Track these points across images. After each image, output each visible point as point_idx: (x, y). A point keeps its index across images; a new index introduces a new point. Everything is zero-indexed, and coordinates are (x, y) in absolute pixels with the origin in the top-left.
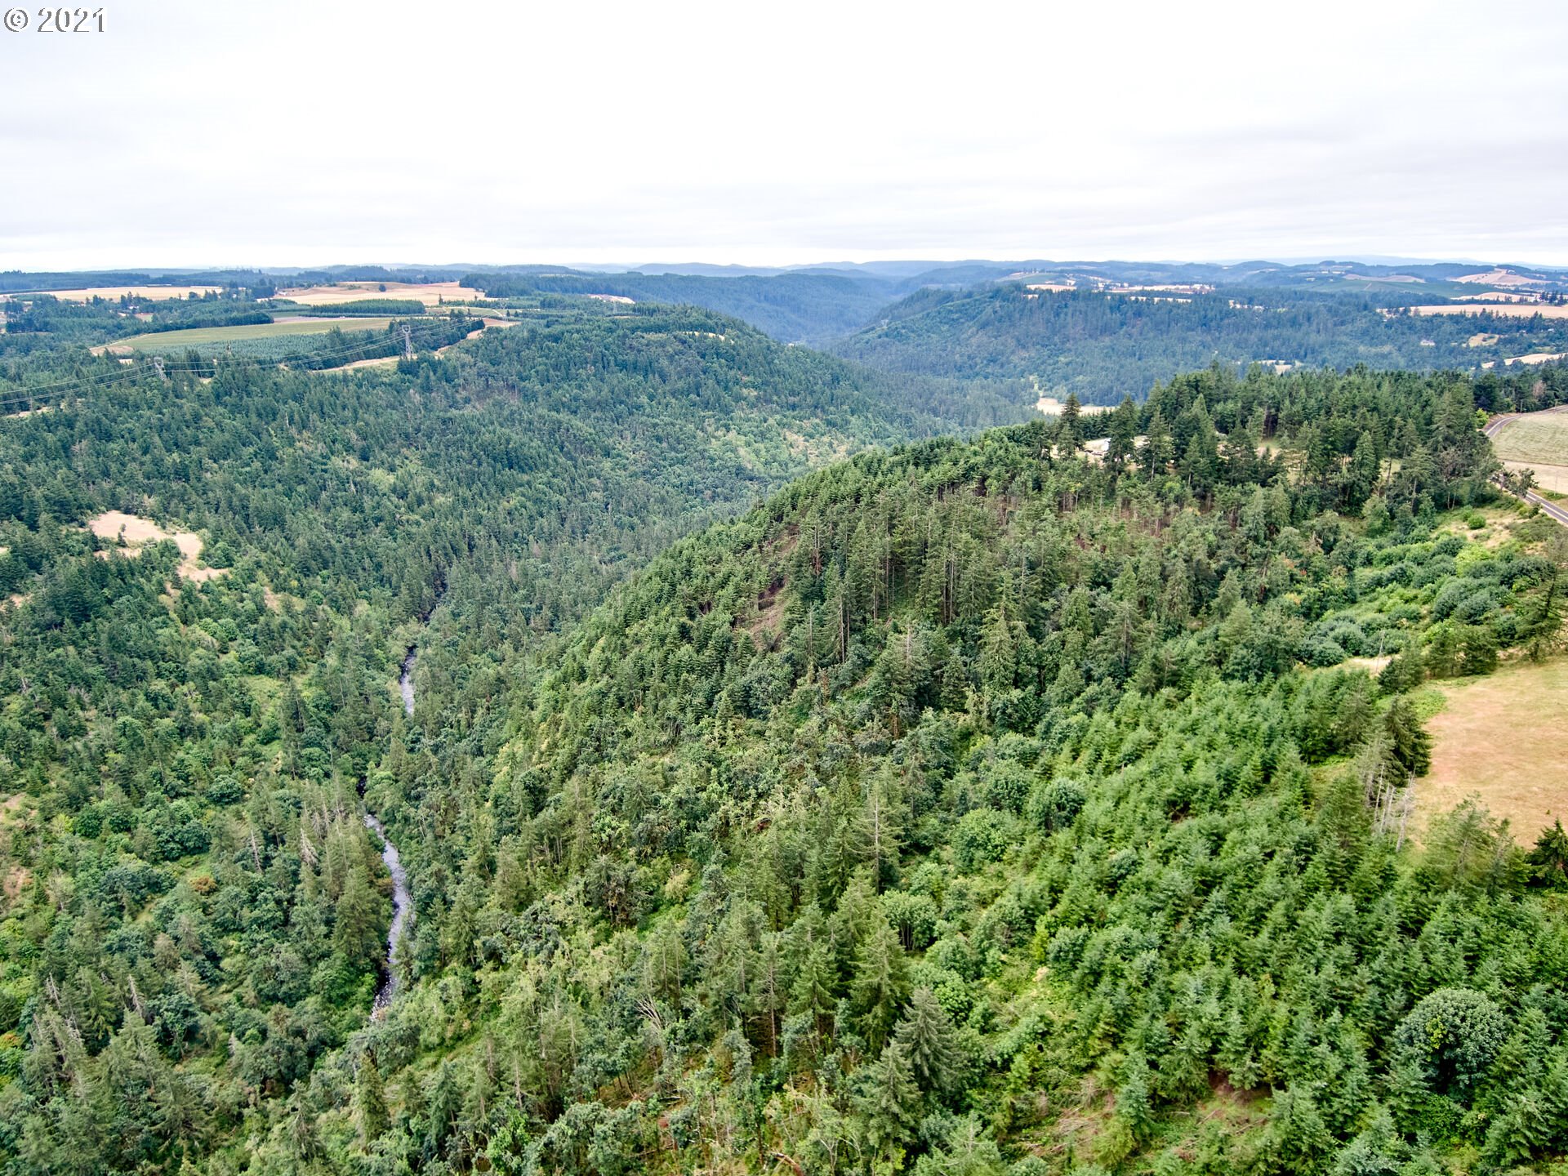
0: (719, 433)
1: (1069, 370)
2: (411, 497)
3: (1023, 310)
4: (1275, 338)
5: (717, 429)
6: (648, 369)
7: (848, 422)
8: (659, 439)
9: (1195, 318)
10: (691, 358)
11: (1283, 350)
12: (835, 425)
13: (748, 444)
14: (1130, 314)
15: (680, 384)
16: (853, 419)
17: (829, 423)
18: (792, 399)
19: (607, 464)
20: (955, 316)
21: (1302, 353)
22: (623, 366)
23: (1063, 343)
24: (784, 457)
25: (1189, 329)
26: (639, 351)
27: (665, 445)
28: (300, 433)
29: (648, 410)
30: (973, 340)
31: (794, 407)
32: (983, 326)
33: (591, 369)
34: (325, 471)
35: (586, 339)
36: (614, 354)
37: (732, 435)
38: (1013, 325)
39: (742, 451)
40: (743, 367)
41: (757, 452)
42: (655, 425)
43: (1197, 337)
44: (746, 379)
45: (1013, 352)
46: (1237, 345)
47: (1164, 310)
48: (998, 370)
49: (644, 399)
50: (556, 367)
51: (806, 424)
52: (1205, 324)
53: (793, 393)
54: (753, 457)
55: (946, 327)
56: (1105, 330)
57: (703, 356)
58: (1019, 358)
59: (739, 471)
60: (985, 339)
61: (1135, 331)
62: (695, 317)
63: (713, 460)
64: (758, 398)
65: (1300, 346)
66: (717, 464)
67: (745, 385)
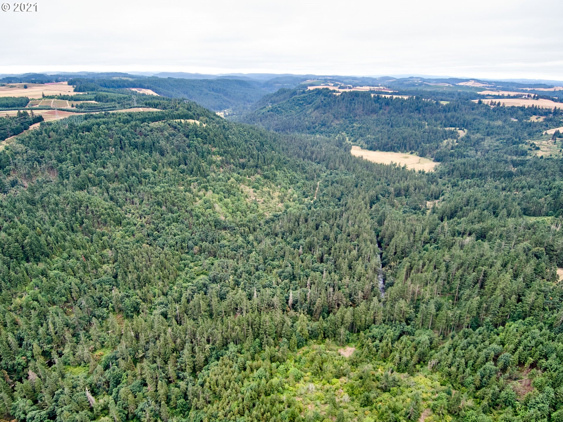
0: (201, 193)
1: (361, 131)
3: (335, 101)
4: (453, 117)
5: (199, 191)
6: (152, 147)
7: (275, 175)
8: (159, 204)
9: (413, 107)
10: (180, 137)
11: (457, 123)
12: (269, 178)
13: (221, 200)
14: (383, 104)
15: (174, 158)
16: (277, 173)
17: (265, 177)
18: (242, 161)
19: (118, 233)
20: (301, 102)
21: (466, 124)
22: (135, 146)
23: (354, 117)
24: (244, 207)
25: (411, 112)
26: (146, 136)
27: (164, 208)
29: (152, 179)
30: (312, 115)
31: (243, 166)
32: (317, 108)
33: (112, 150)
35: (109, 129)
36: (129, 139)
37: (210, 193)
38: (331, 108)
39: (217, 208)
40: (212, 142)
41: (226, 205)
42: (156, 193)
43: (416, 115)
44: (214, 149)
45: (332, 121)
46: (436, 120)
47: (399, 103)
48: (326, 129)
49: (149, 171)
50: (86, 151)
51: (252, 178)
52: (418, 109)
53: (242, 157)
54: (224, 210)
55: (298, 107)
56: (374, 111)
57: (187, 136)
58: (336, 124)
59: (217, 224)
60: (318, 114)
61: (386, 112)
62: (182, 110)
63: (198, 217)
64: (222, 161)
65: (464, 121)
66: (201, 220)
67: (214, 154)
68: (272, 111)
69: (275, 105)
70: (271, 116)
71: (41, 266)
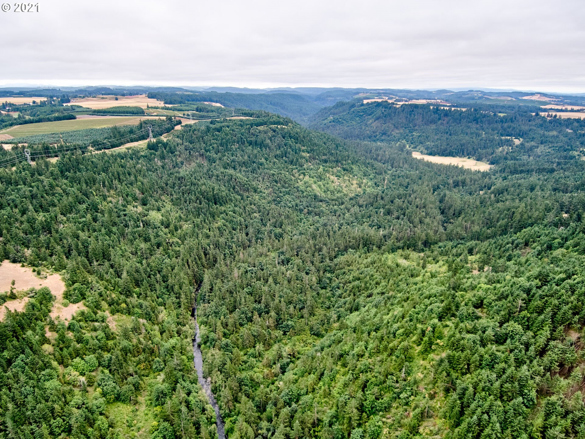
0: (301, 177)
1: (422, 139)
2: (172, 227)
3: (395, 112)
4: (509, 127)
5: (299, 175)
6: (261, 145)
7: (352, 169)
8: (276, 182)
9: (471, 117)
10: (279, 140)
11: (513, 132)
12: (347, 170)
13: (315, 183)
14: (442, 115)
15: (278, 152)
16: (354, 167)
17: (344, 170)
18: (324, 157)
19: (257, 197)
20: (361, 114)
21: (521, 134)
22: (250, 143)
23: (414, 127)
24: (332, 189)
25: (469, 122)
26: (257, 136)
27: (279, 184)
28: (109, 191)
29: (266, 166)
30: (373, 125)
31: (326, 161)
32: (378, 118)
33: (237, 146)
34: (125, 215)
35: (233, 130)
36: (246, 138)
37: (307, 178)
38: (391, 119)
39: (314, 186)
40: (302, 142)
41: (319, 186)
42: (273, 175)
43: (474, 126)
44: (303, 148)
45: (393, 131)
46: (493, 130)
47: (458, 114)
48: (386, 138)
49: (263, 160)
50: (221, 145)
51: (335, 170)
52: (476, 120)
53: (324, 154)
54: (318, 189)
55: (358, 119)
56: (433, 122)
57: (284, 138)
58: (396, 133)
59: (316, 197)
60: (379, 125)
61: (445, 122)
62: (275, 119)
63: (303, 192)
64: (310, 157)
65: (520, 131)
66: (305, 194)
67: (303, 151)
68: (333, 121)
69: (336, 116)
70: (333, 126)
71: (223, 208)
